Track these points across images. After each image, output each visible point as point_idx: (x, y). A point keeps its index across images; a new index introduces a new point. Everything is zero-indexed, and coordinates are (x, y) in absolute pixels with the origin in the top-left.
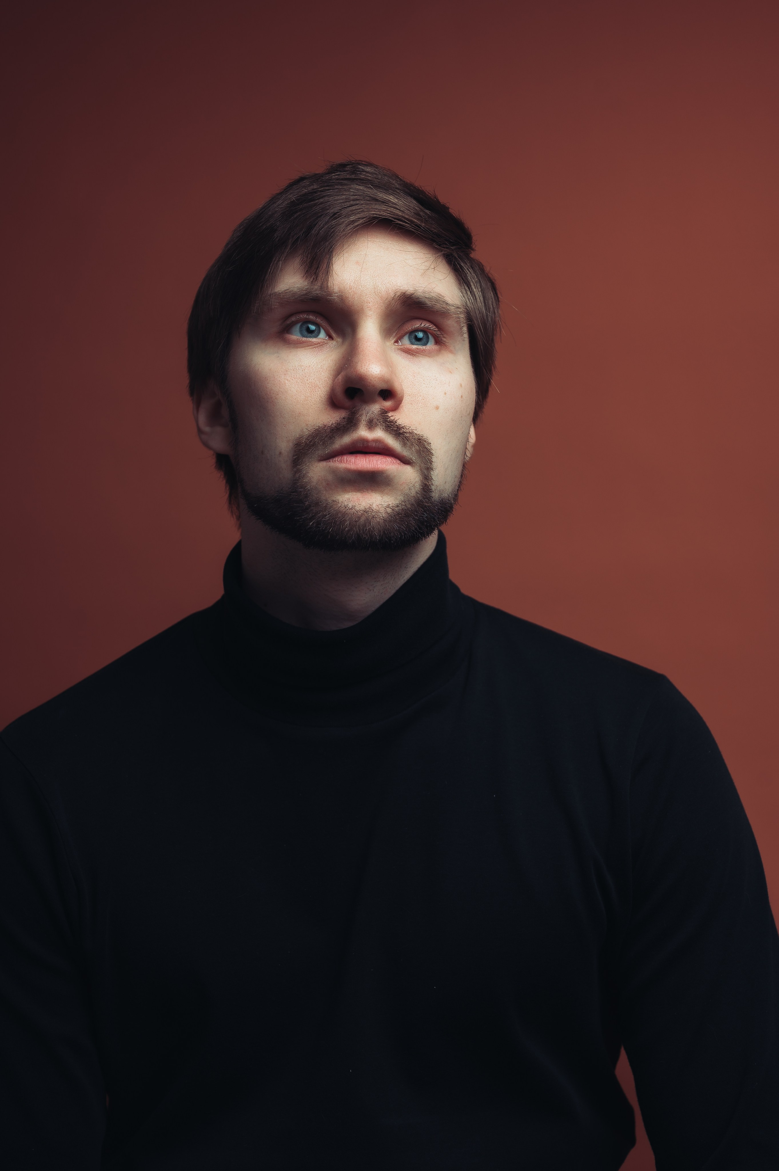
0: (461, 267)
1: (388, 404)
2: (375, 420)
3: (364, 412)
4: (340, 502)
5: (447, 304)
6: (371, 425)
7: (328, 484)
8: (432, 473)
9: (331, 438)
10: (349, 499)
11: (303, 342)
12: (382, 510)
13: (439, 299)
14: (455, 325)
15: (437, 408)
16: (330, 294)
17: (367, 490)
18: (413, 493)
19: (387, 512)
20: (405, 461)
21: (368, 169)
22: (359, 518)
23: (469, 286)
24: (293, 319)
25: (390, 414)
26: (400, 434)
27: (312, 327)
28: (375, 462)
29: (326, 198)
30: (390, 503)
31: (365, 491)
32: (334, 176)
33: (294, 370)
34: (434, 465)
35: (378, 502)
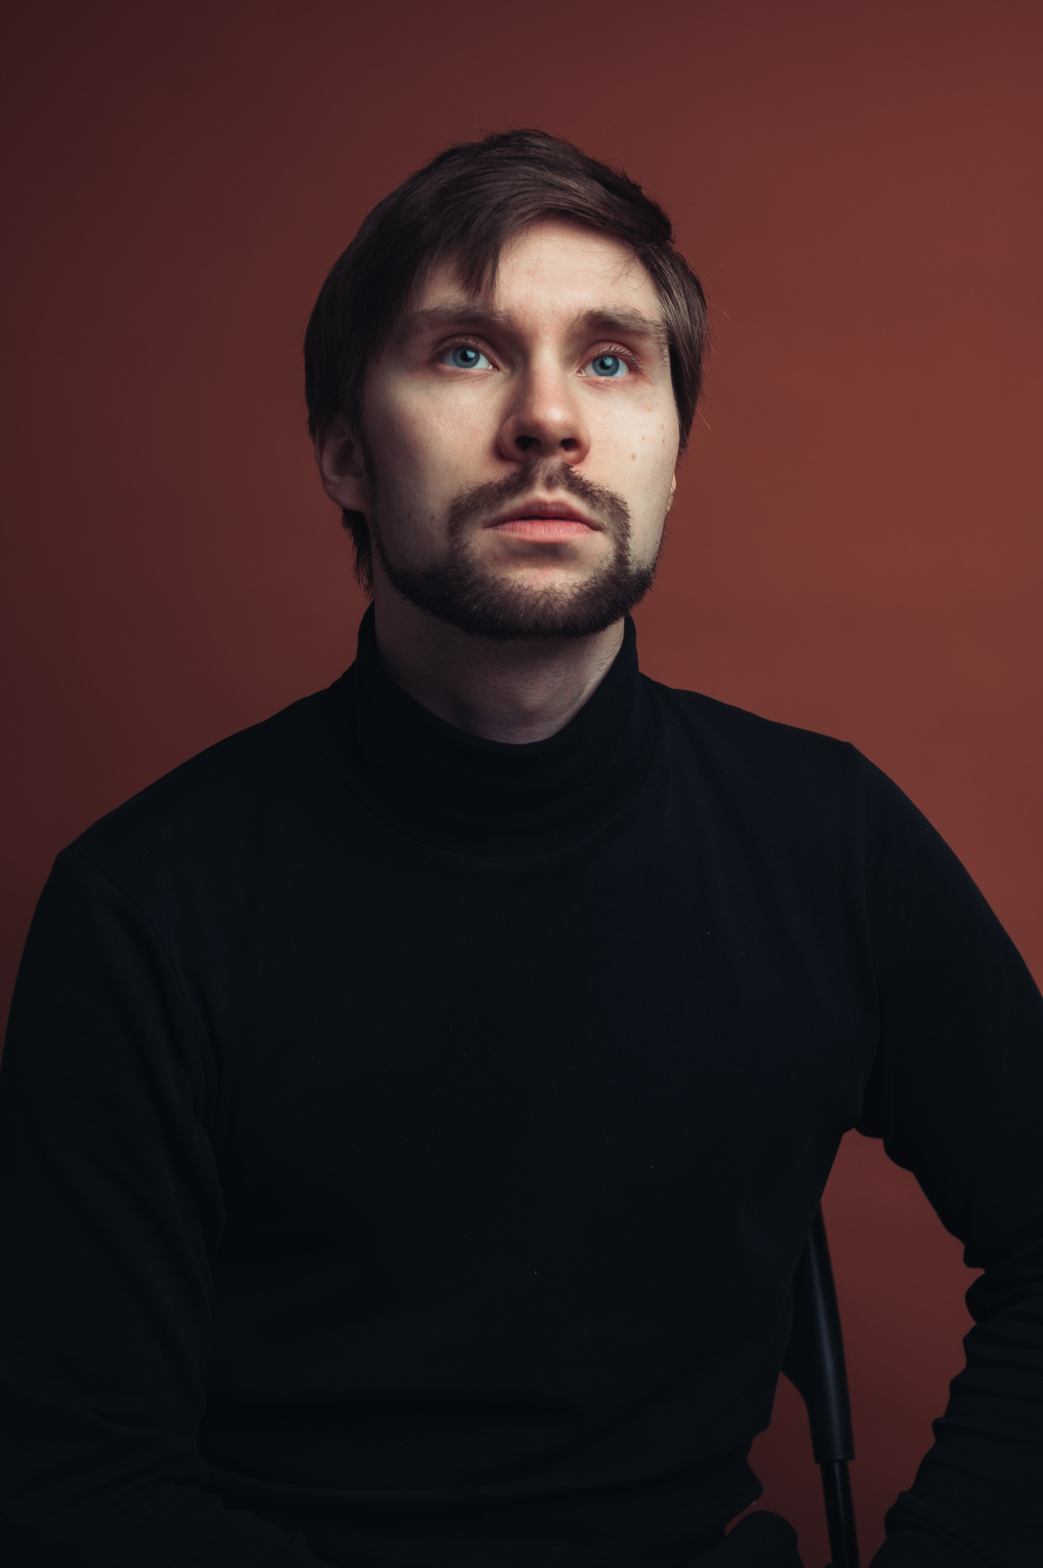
0: (659, 266)
1: (571, 455)
2: (555, 478)
3: (541, 467)
4: (512, 580)
5: (644, 321)
6: (550, 484)
7: (495, 558)
8: (628, 540)
9: (498, 499)
10: (523, 577)
11: (460, 374)
12: (567, 591)
13: (634, 316)
14: (655, 347)
15: (633, 457)
16: (493, 313)
17: (547, 565)
18: (605, 566)
19: (572, 593)
20: (595, 527)
21: (539, 142)
22: (538, 601)
23: (670, 293)
24: (447, 344)
25: (573, 469)
26: (587, 492)
27: (471, 355)
28: (556, 530)
29: (488, 185)
30: (577, 581)
31: (544, 566)
32: (495, 153)
33: (449, 411)
34: (632, 530)
35: (562, 581)
